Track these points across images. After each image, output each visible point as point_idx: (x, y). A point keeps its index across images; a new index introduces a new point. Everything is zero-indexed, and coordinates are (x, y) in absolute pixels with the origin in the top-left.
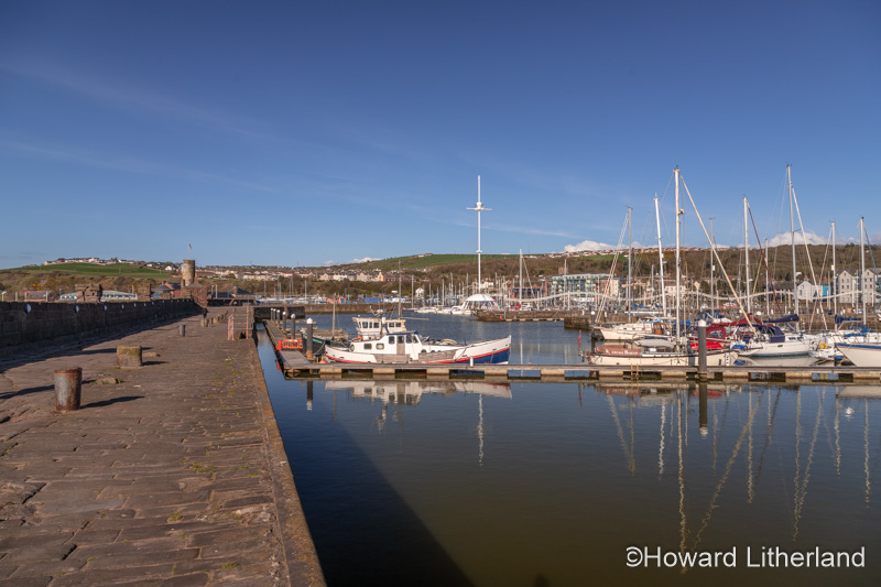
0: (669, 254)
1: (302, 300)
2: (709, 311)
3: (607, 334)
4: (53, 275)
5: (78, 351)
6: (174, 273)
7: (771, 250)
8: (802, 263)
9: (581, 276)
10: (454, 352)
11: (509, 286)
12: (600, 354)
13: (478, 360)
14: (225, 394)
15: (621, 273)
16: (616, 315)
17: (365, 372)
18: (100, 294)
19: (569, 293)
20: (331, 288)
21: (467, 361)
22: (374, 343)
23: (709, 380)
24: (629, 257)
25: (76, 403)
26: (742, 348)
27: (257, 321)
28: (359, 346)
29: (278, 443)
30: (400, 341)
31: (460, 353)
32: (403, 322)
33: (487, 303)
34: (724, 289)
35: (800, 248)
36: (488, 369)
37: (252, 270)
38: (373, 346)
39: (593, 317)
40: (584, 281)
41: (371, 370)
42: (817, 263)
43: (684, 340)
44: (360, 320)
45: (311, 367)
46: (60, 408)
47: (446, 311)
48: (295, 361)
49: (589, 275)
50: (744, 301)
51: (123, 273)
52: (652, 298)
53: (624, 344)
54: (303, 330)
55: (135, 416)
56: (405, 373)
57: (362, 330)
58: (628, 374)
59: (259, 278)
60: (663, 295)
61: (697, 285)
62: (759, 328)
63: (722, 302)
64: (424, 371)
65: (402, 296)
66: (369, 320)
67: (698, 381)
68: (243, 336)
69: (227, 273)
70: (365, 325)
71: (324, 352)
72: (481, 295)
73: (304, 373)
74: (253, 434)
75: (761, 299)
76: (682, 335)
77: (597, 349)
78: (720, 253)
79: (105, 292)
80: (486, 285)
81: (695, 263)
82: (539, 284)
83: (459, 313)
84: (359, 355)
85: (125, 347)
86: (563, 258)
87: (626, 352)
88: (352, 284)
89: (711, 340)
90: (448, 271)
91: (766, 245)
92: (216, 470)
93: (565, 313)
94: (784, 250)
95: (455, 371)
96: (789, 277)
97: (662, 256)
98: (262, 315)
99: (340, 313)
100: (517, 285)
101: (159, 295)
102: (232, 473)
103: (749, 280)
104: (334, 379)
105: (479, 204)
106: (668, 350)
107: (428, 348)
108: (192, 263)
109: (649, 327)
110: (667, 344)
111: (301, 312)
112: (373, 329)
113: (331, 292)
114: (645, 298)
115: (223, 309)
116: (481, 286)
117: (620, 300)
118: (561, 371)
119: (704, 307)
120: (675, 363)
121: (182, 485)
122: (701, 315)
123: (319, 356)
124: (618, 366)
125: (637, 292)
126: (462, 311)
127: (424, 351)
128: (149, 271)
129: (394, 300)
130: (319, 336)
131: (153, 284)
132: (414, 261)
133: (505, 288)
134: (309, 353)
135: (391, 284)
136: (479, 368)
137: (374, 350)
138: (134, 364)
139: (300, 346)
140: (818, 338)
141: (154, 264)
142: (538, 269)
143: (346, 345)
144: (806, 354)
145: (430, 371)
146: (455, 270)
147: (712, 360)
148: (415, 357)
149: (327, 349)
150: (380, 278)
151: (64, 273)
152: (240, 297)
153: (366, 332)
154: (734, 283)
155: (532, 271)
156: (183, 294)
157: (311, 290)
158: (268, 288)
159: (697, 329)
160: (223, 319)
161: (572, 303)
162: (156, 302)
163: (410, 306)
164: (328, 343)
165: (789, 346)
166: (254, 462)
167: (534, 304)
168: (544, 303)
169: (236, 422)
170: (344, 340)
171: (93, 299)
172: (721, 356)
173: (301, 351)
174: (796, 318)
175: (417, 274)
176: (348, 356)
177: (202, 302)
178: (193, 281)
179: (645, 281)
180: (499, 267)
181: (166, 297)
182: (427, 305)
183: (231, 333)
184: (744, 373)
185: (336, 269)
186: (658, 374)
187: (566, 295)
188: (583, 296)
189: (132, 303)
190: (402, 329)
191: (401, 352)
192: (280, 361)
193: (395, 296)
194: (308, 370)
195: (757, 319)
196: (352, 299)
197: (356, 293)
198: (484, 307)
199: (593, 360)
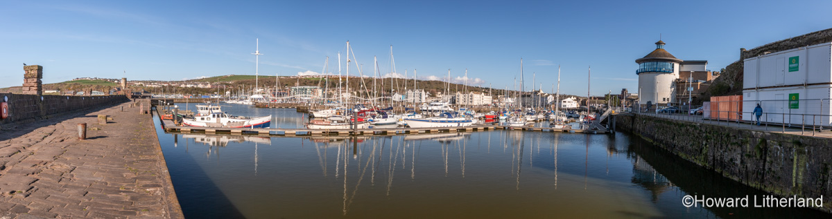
0: (344, 79)
1: (172, 96)
2: (359, 105)
3: (316, 114)
4: (75, 85)
5: (83, 116)
6: (118, 83)
7: (384, 79)
8: (395, 85)
9: (305, 87)
10: (244, 122)
11: (271, 91)
12: (312, 124)
13: (256, 126)
14: (140, 138)
15: (323, 86)
16: (320, 106)
17: (201, 131)
18: (91, 93)
19: (299, 95)
20: (186, 91)
21: (250, 127)
22: (205, 117)
23: (358, 135)
24: (326, 79)
25: (85, 138)
26: (372, 121)
27: (153, 106)
28: (198, 119)
29: (163, 162)
30: (218, 116)
31: (246, 123)
32: (219, 107)
33: (260, 99)
34: (366, 95)
35: (394, 79)
36: (260, 130)
37: (150, 82)
38: (205, 118)
39: (310, 107)
40: (306, 89)
41: (204, 130)
42: (400, 86)
43: (349, 118)
44: (199, 106)
45: (177, 128)
46: (79, 138)
47: (240, 102)
48: (170, 124)
49: (309, 87)
50: (373, 100)
51: (99, 83)
52: (336, 98)
53: (323, 119)
54: (173, 111)
55: (105, 144)
56: (220, 132)
57: (200, 111)
58: (324, 133)
59: (153, 86)
60: (341, 97)
61: (355, 93)
62: (379, 112)
63: (365, 101)
64: (230, 131)
65: (220, 95)
66: (203, 106)
67: (353, 135)
68: (146, 113)
69: (139, 83)
70: (202, 109)
71: (182, 121)
72: (258, 95)
73: (173, 130)
74: (152, 157)
75: (380, 100)
76: (348, 115)
77: (311, 122)
78: (365, 79)
79: (93, 92)
80: (260, 90)
81: (354, 83)
82: (285, 90)
83: (247, 103)
84: (198, 123)
85: (101, 114)
86: (297, 78)
87: (324, 123)
88: (195, 89)
89: (360, 116)
90: (241, 83)
91: (382, 77)
92: (138, 171)
93: (297, 104)
94: (389, 79)
95: (244, 131)
96: (390, 92)
97: (341, 79)
98: (154, 103)
99: (190, 102)
100: (275, 90)
101: (112, 93)
102: (144, 173)
103: (375, 92)
104: (187, 134)
105: (257, 52)
106: (342, 122)
107: (232, 120)
108: (125, 79)
109: (334, 111)
110: (342, 119)
111: (172, 102)
112: (206, 111)
113: (186, 93)
114: (333, 98)
115: (137, 100)
116: (257, 91)
117: (322, 99)
118: (294, 132)
119: (358, 103)
120: (344, 128)
121: (125, 176)
122: (356, 106)
123: (180, 123)
124: (320, 129)
125: (330, 95)
126: (248, 102)
127: (229, 122)
128: (108, 83)
129: (216, 97)
130: (181, 113)
131: (110, 88)
132: (226, 78)
133: (269, 92)
134: (176, 121)
135: (214, 89)
136: (256, 130)
137: (205, 120)
138: (104, 123)
139: (172, 118)
140: (399, 116)
141: (110, 80)
142: (285, 83)
143: (192, 117)
144: (395, 123)
145: (232, 131)
146: (245, 83)
147: (360, 126)
148: (225, 124)
149: (184, 119)
150: (209, 86)
151: (78, 84)
152: (145, 94)
153: (202, 112)
154: (370, 93)
155: (282, 84)
156: (121, 93)
157: (176, 92)
158: (157, 91)
159: (354, 112)
160: (138, 104)
161: (301, 99)
162: (112, 96)
163: (223, 99)
164: (184, 117)
165: (389, 120)
166: (154, 169)
167: (283, 100)
168: (287, 99)
169: (145, 151)
170: (192, 116)
171: (88, 95)
172: (363, 125)
173: (172, 120)
174: (392, 108)
175: (226, 84)
176: (193, 123)
177: (129, 96)
178: (125, 87)
179: (333, 90)
180: (267, 82)
181: (115, 94)
182: (231, 99)
183: (141, 111)
184: (372, 132)
185: (188, 82)
186: (337, 133)
187: (298, 96)
188: (306, 96)
189: (102, 96)
190: (219, 111)
191: (218, 122)
192: (163, 124)
193: (216, 95)
194: (175, 129)
195: (378, 109)
196: (196, 96)
197: (198, 93)
198: (259, 101)
199: (309, 126)
